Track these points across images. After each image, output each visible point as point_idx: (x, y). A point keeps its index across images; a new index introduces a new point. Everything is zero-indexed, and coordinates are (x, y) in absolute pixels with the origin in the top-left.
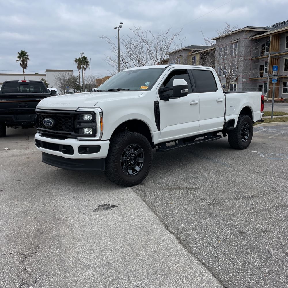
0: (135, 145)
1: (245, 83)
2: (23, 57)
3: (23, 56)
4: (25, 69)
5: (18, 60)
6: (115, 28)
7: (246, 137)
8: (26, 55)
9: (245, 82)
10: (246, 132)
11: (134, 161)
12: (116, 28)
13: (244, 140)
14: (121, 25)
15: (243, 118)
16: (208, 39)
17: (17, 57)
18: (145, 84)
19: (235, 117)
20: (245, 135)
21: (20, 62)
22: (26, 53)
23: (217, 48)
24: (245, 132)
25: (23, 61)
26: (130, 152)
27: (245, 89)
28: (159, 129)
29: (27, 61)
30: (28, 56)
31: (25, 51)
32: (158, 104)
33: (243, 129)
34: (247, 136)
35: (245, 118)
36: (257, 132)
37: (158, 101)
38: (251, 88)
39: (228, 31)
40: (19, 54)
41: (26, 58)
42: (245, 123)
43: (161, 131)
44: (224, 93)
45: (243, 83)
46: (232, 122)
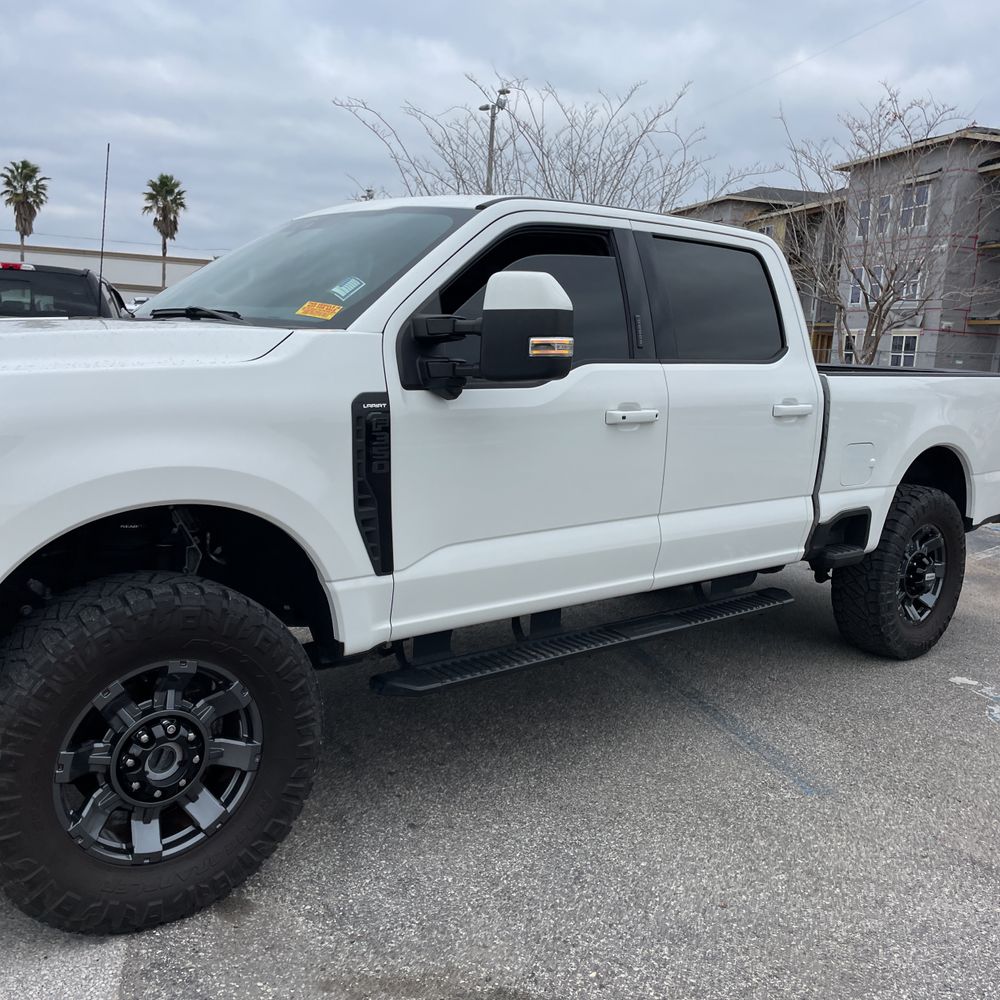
0: (189, 666)
1: (947, 335)
2: (165, 199)
3: (165, 194)
4: (168, 240)
5: (146, 208)
6: (481, 109)
7: (929, 599)
8: (176, 191)
9: (948, 330)
10: (930, 576)
11: (175, 768)
12: (485, 108)
13: (912, 611)
14: (502, 97)
15: (914, 502)
16: (805, 149)
17: (145, 196)
18: (336, 289)
19: (877, 496)
20: (923, 589)
21: (154, 214)
22: (177, 185)
23: (853, 205)
24: (922, 576)
25: (165, 212)
26: (146, 712)
27: (949, 356)
28: (383, 563)
29: (176, 213)
30: (183, 196)
31: (172, 179)
32: (387, 411)
33: (914, 560)
34: (934, 593)
35: (924, 502)
36: (983, 556)
37: (384, 397)
38: (972, 357)
39: (891, 116)
40: (153, 185)
41: (174, 201)
42: (926, 528)
43: (398, 576)
44: (820, 369)
45: (942, 333)
46: (854, 523)
